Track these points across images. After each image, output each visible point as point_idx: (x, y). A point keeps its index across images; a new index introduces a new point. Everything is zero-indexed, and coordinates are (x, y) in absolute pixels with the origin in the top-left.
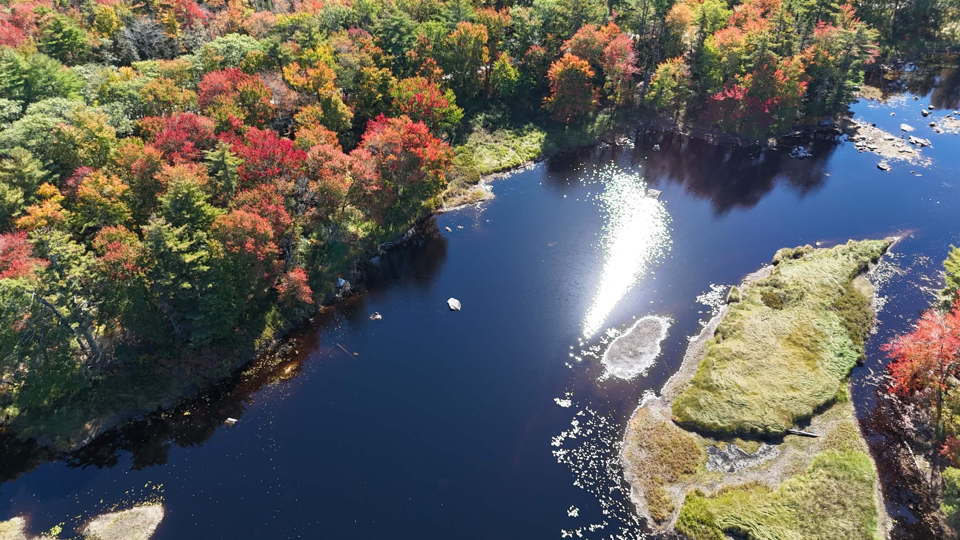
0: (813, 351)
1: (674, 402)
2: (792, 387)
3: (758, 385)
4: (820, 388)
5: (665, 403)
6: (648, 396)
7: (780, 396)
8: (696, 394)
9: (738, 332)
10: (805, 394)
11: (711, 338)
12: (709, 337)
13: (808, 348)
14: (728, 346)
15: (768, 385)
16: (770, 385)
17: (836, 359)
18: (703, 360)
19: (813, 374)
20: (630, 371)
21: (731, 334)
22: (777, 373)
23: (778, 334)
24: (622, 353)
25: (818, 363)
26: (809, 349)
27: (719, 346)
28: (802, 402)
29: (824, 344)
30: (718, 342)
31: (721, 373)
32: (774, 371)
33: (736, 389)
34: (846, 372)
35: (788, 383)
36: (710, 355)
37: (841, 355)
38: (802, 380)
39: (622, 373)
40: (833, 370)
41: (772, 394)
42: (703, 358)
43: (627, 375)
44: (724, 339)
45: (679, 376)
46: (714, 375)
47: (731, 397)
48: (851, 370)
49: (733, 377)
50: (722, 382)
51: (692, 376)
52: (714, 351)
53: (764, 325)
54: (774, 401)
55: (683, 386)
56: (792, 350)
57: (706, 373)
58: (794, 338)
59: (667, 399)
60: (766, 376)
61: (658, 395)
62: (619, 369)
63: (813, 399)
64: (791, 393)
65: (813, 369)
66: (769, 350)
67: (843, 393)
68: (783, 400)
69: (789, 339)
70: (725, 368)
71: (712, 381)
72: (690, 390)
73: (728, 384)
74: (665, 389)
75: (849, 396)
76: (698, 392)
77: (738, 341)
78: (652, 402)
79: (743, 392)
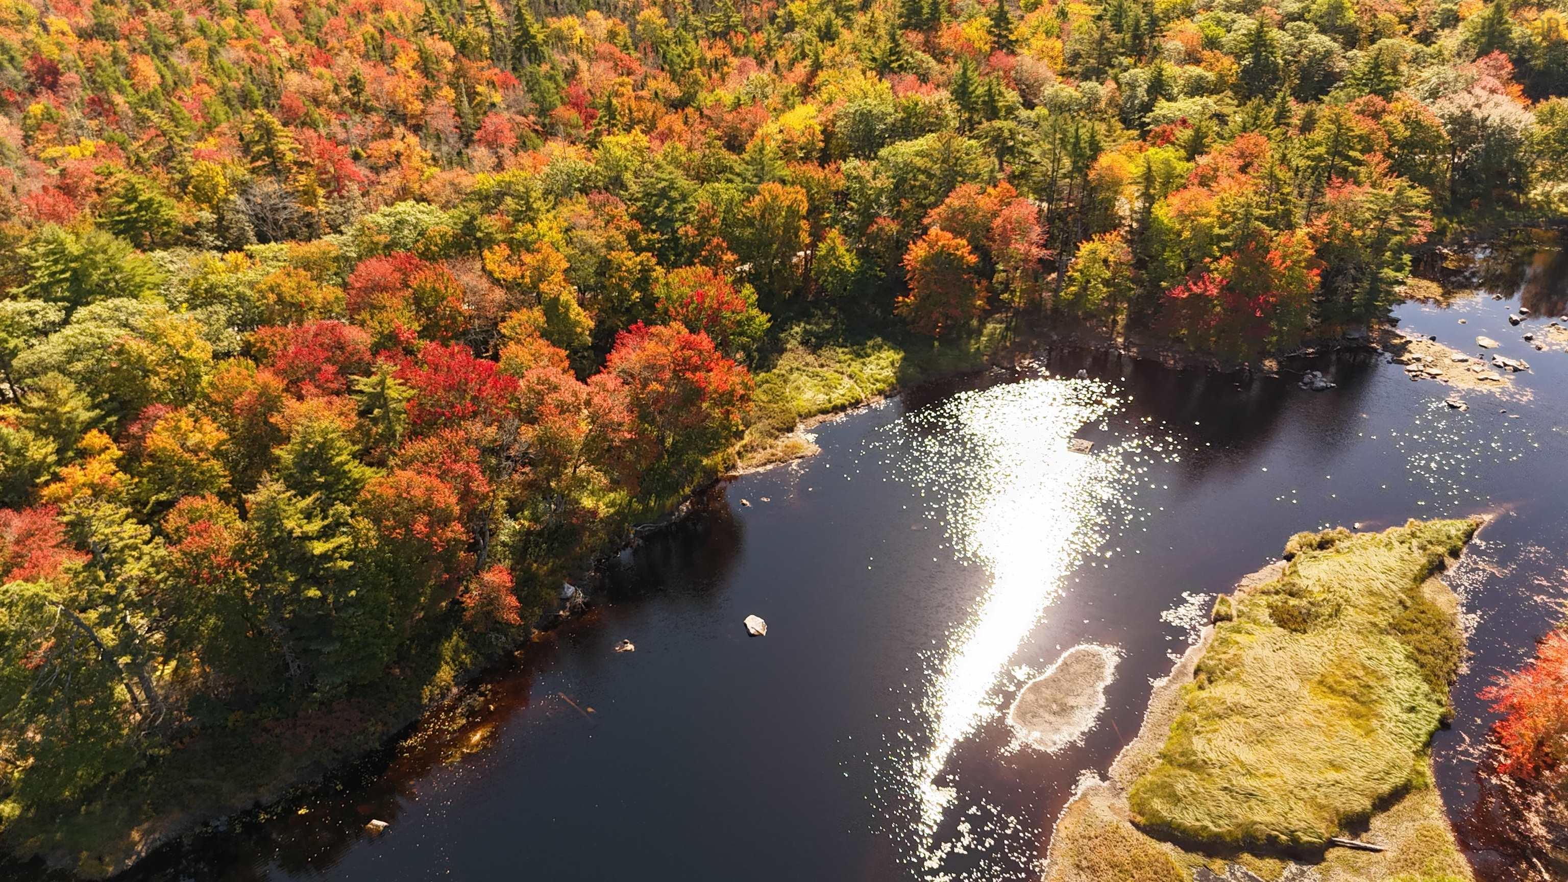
0: (1363, 703)
1: (1131, 790)
2: (1333, 765)
3: (1274, 761)
4: (1381, 766)
5: (1117, 792)
6: (1088, 780)
7: (1315, 779)
8: (1169, 776)
9: (1234, 670)
10: (1356, 775)
11: (1189, 681)
12: (1186, 679)
13: (1354, 697)
14: (1218, 695)
15: (1291, 760)
16: (1295, 760)
17: (1405, 717)
18: (1178, 719)
19: (1367, 741)
20: (1056, 738)
21: (1223, 673)
22: (1306, 741)
23: (1302, 674)
24: (1041, 706)
25: (1374, 723)
26: (1356, 700)
27: (1203, 694)
28: (1351, 789)
29: (1382, 691)
30: (1201, 688)
31: (1209, 740)
32: (1300, 737)
33: (1237, 767)
34: (1423, 738)
35: (1325, 757)
36: (1188, 709)
37: (1412, 709)
38: (1350, 753)
39: (1041, 741)
40: (1400, 736)
41: (1300, 775)
42: (1177, 715)
43: (1050, 744)
44: (1211, 682)
45: (1139, 745)
46: (1198, 744)
47: (1229, 780)
48: (1431, 735)
49: (1231, 747)
50: (1213, 756)
51: (1161, 746)
52: (1196, 703)
53: (1277, 659)
54: (1304, 789)
55: (1146, 763)
56: (1328, 701)
57: (1185, 741)
58: (1330, 680)
59: (1119, 785)
60: (1287, 745)
61: (1104, 778)
62: (1036, 734)
63: (1371, 784)
64: (1332, 775)
65: (1367, 734)
66: (1290, 702)
67: (1421, 774)
68: (1319, 786)
69: (1321, 682)
70: (1215, 731)
71: (1195, 754)
72: (1159, 770)
73: (1222, 758)
74: (1117, 768)
75: (1431, 780)
76: (1172, 772)
77: (1235, 686)
78: (1095, 790)
79: (1251, 774)
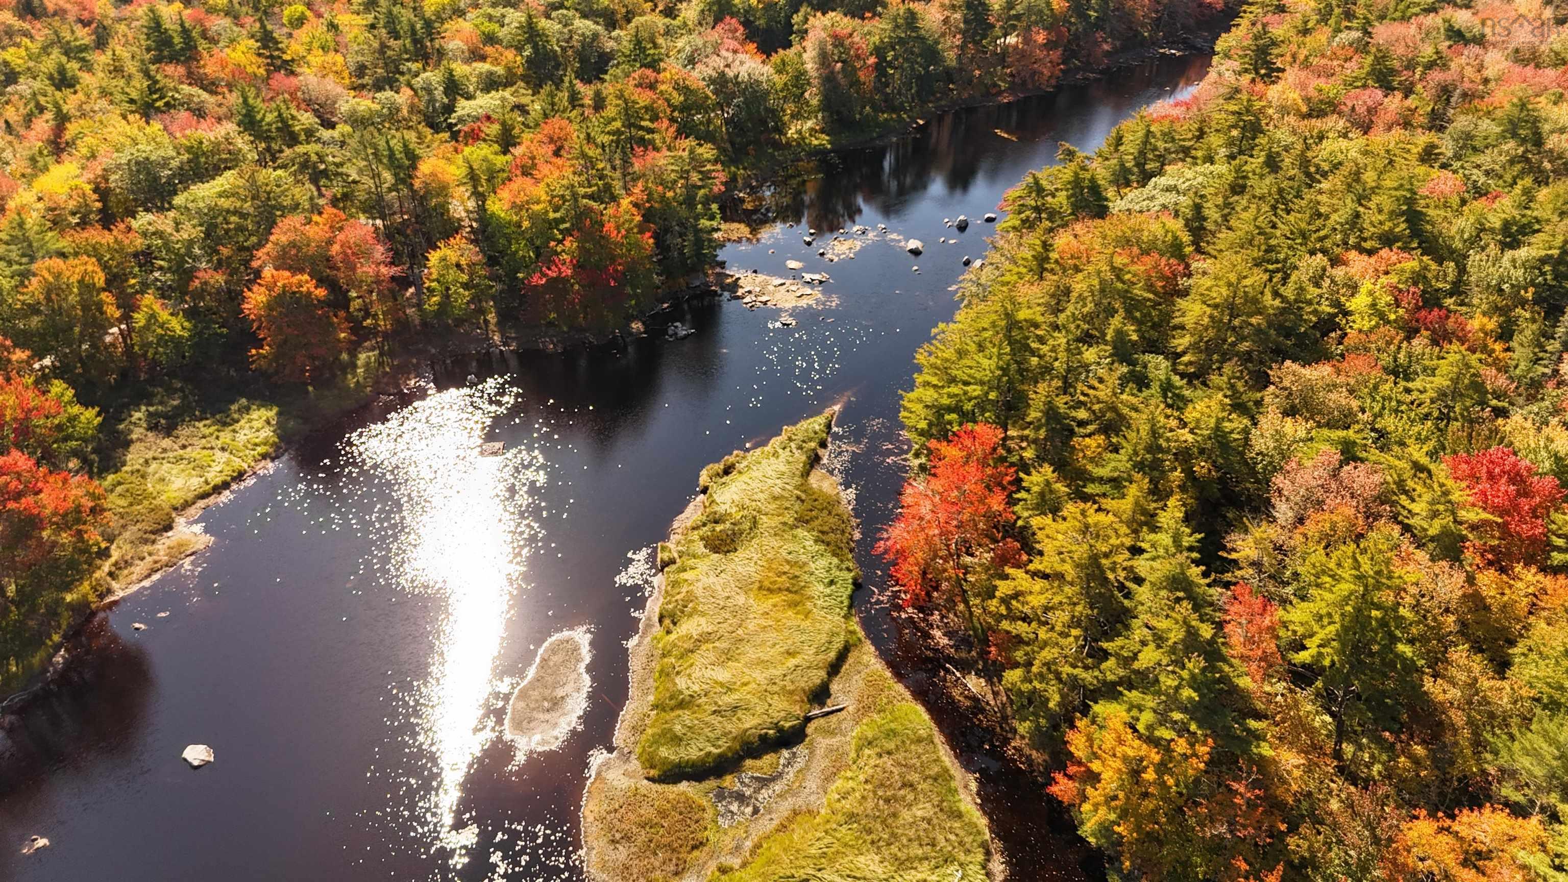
0: (796, 592)
1: (638, 750)
2: (790, 654)
3: (745, 670)
4: (824, 638)
5: (626, 757)
6: (598, 758)
7: (778, 672)
8: (666, 722)
9: (691, 605)
10: (808, 655)
11: (657, 630)
12: (654, 629)
13: (788, 590)
14: (684, 633)
15: (758, 664)
16: (760, 662)
17: (828, 591)
18: (658, 668)
19: (808, 622)
20: (556, 733)
21: (682, 612)
22: (763, 642)
23: (744, 586)
24: (534, 709)
25: (809, 605)
26: (791, 592)
27: (673, 637)
28: (809, 668)
29: (806, 577)
30: (669, 632)
31: (689, 675)
32: (759, 642)
33: (719, 689)
34: (846, 603)
35: (782, 650)
36: (664, 656)
37: (832, 583)
38: (799, 638)
39: (544, 742)
40: (830, 608)
41: (767, 674)
42: (656, 665)
43: (553, 740)
44: (675, 624)
45: (632, 706)
46: (681, 683)
47: (716, 703)
48: (851, 597)
49: (708, 673)
50: (696, 688)
51: (651, 698)
52: (669, 647)
53: (722, 581)
54: (775, 683)
55: (643, 720)
56: (771, 602)
57: (669, 685)
58: (766, 584)
59: (626, 750)
60: (751, 653)
61: (611, 750)
62: (537, 737)
63: (821, 657)
64: (791, 662)
65: (806, 617)
66: (740, 614)
67: (853, 632)
68: (785, 676)
69: (760, 588)
70: (691, 665)
71: (681, 693)
72: (656, 720)
73: (704, 687)
74: (620, 736)
75: (861, 634)
76: (668, 717)
77: (696, 619)
78: (606, 765)
79: (729, 689)
